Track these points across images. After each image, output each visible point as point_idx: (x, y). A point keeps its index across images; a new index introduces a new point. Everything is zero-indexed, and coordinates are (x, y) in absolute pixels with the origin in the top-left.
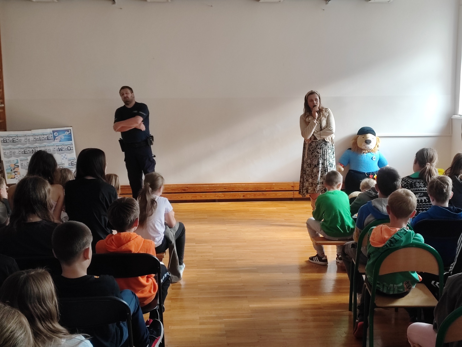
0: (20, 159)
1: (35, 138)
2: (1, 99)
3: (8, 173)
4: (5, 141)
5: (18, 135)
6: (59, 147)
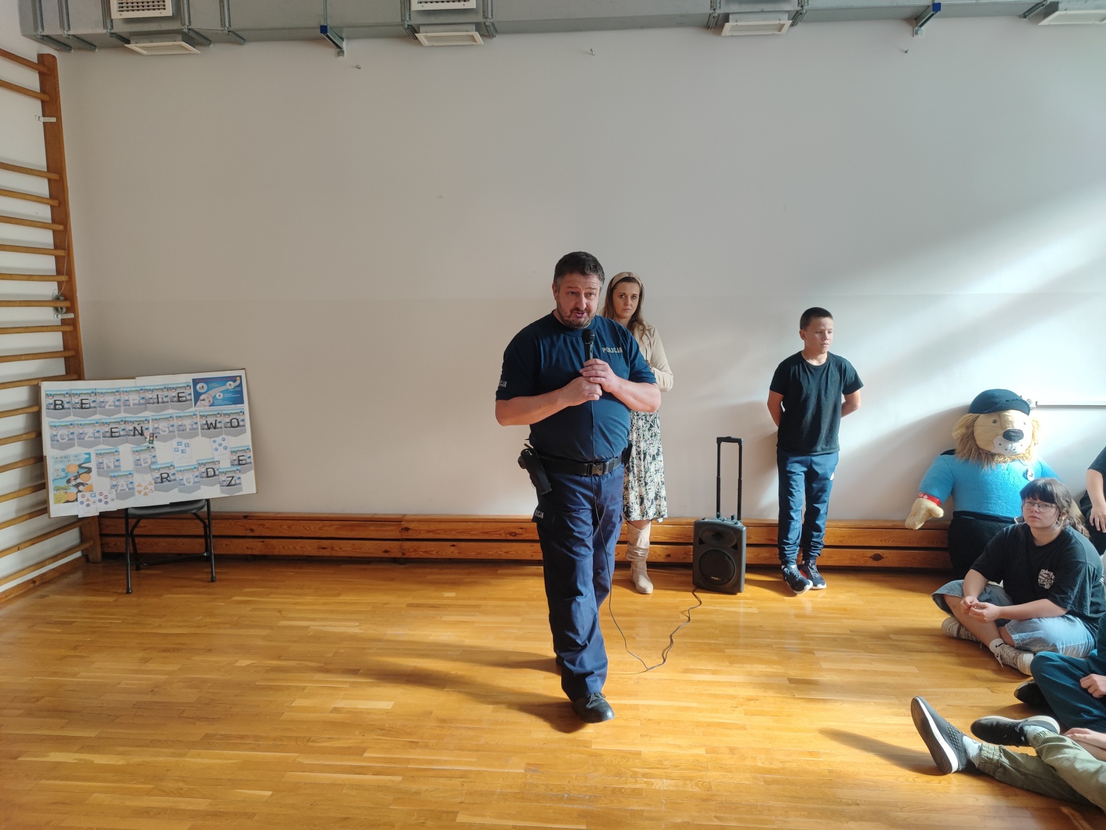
0: (97, 450)
1: (143, 398)
2: (66, 299)
3: (57, 489)
4: (57, 406)
5: (97, 391)
6: (207, 420)
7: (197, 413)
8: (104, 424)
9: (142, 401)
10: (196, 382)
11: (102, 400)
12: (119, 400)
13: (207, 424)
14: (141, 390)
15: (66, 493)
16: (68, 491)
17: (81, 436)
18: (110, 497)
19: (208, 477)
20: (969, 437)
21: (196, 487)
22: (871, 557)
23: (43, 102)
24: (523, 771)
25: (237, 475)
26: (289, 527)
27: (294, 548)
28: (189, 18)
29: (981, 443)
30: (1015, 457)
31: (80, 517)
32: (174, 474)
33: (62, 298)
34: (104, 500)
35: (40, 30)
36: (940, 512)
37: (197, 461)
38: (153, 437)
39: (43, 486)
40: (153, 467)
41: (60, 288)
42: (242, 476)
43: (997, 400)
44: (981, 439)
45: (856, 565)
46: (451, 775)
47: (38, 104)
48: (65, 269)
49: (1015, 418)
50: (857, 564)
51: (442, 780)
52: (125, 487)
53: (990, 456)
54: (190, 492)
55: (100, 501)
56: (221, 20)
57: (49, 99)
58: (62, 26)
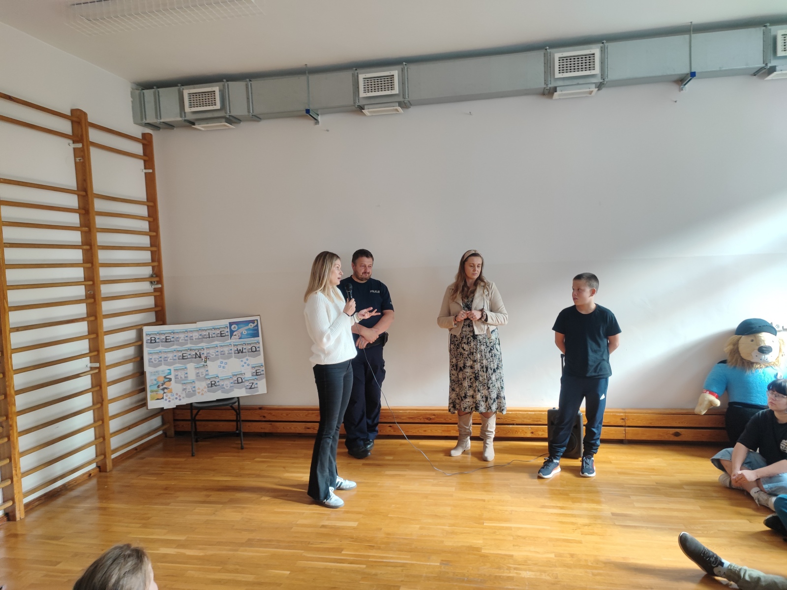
0: (174, 367)
1: (201, 335)
2: (157, 276)
3: (152, 391)
4: (153, 341)
5: (175, 331)
6: (238, 347)
7: (232, 343)
8: (178, 351)
9: (200, 337)
10: (231, 324)
11: (177, 336)
12: (187, 337)
13: (237, 350)
14: (200, 330)
15: (157, 394)
16: (158, 393)
17: (166, 359)
18: (182, 396)
19: (238, 383)
20: (735, 351)
21: (231, 390)
22: (672, 434)
23: (145, 161)
24: (439, 564)
25: (255, 382)
26: (287, 415)
27: (290, 428)
28: (230, 109)
29: (743, 355)
30: (768, 364)
31: (165, 408)
32: (218, 382)
33: (154, 276)
34: (179, 398)
35: (144, 120)
36: (718, 403)
37: (232, 373)
38: (206, 359)
39: (144, 390)
40: (207, 377)
41: (153, 269)
42: (258, 382)
43: (753, 326)
44: (744, 352)
45: (661, 439)
46: (395, 565)
47: (141, 163)
48: (156, 258)
49: (766, 338)
50: (663, 439)
51: (390, 568)
52: (191, 390)
53: (750, 364)
54: (228, 393)
55: (176, 398)
56: (248, 109)
57: (148, 159)
58: (157, 118)
